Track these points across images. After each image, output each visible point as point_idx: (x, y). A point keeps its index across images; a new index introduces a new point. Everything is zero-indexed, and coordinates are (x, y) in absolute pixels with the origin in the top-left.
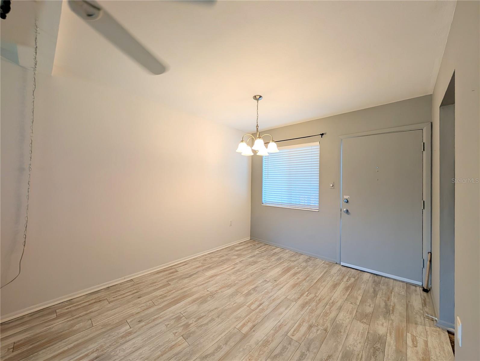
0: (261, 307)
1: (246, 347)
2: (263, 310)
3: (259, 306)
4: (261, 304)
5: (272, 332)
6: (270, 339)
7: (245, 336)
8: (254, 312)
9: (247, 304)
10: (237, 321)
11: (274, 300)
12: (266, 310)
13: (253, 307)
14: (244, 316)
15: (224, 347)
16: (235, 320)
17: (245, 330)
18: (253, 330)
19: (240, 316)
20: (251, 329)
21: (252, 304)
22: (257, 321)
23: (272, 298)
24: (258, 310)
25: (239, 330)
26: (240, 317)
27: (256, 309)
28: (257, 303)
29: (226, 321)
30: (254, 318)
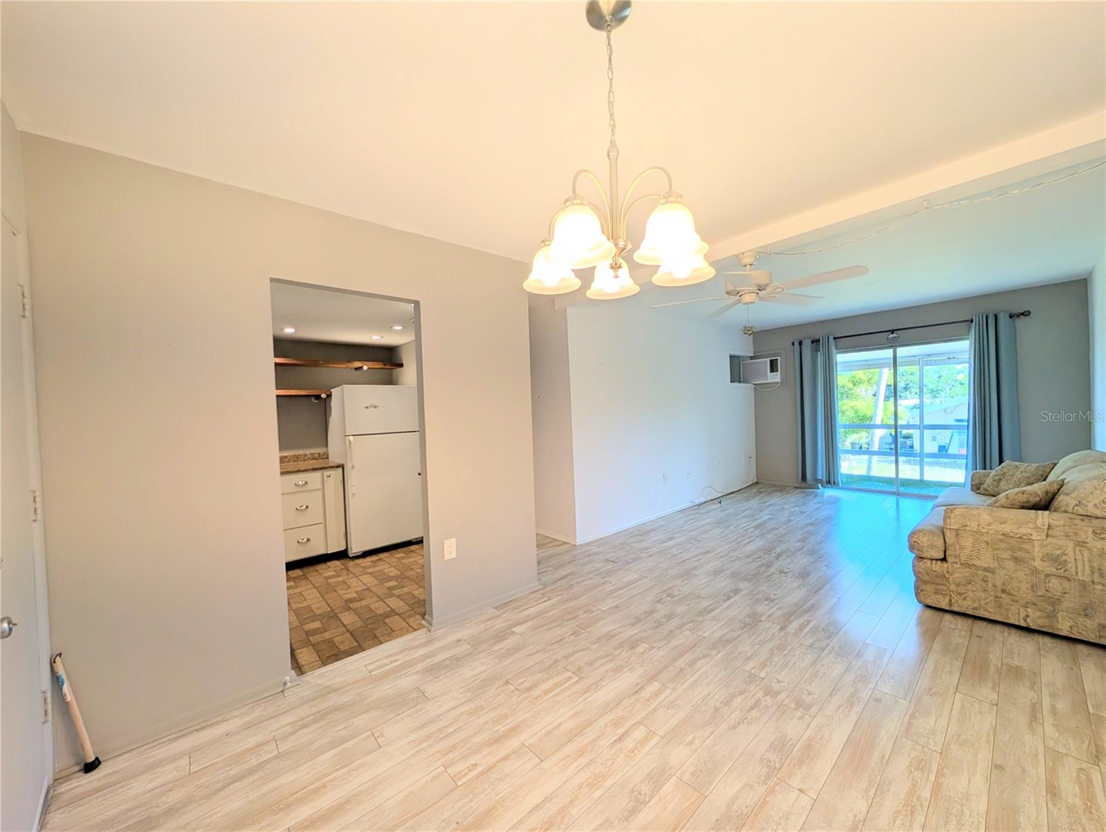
0: (621, 731)
1: (650, 666)
2: (616, 724)
3: (626, 734)
4: (619, 739)
5: (604, 683)
6: (609, 674)
7: (653, 678)
8: (638, 718)
9: (657, 739)
10: (674, 701)
11: (581, 753)
12: (608, 724)
13: (640, 733)
14: (660, 710)
15: (683, 666)
16: (677, 702)
17: (655, 686)
18: (640, 686)
19: (669, 711)
20: (642, 688)
21: (644, 742)
22: (631, 701)
23: (583, 761)
24: (629, 723)
25: (664, 687)
26: (668, 709)
27: (634, 726)
28: (629, 743)
29: (696, 700)
30: (637, 706)
